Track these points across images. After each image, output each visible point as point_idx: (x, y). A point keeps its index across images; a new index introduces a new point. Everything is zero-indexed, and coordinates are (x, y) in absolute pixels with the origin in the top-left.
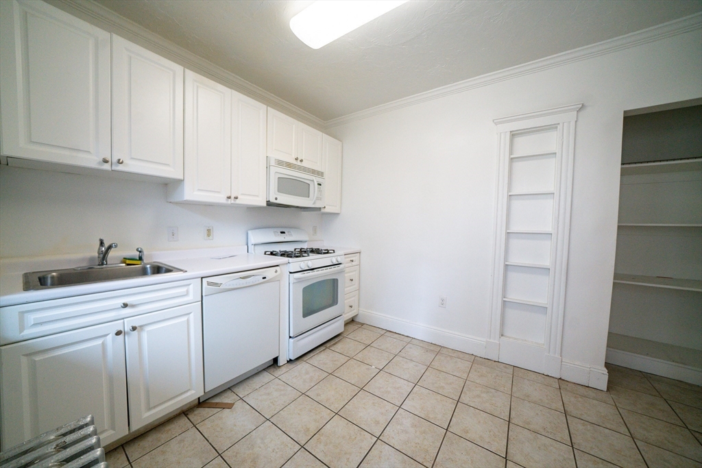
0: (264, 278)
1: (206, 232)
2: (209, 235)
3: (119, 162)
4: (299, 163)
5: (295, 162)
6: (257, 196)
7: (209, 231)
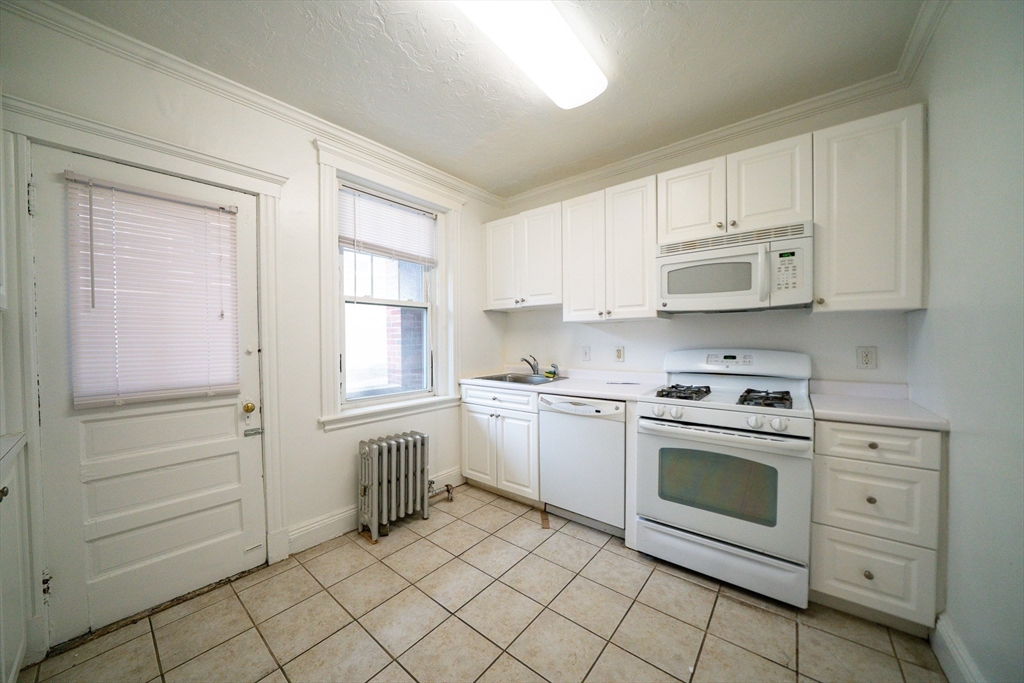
0: (598, 411)
1: (615, 354)
2: (619, 357)
3: (523, 301)
4: (731, 230)
5: (721, 232)
6: (642, 305)
7: (619, 351)
